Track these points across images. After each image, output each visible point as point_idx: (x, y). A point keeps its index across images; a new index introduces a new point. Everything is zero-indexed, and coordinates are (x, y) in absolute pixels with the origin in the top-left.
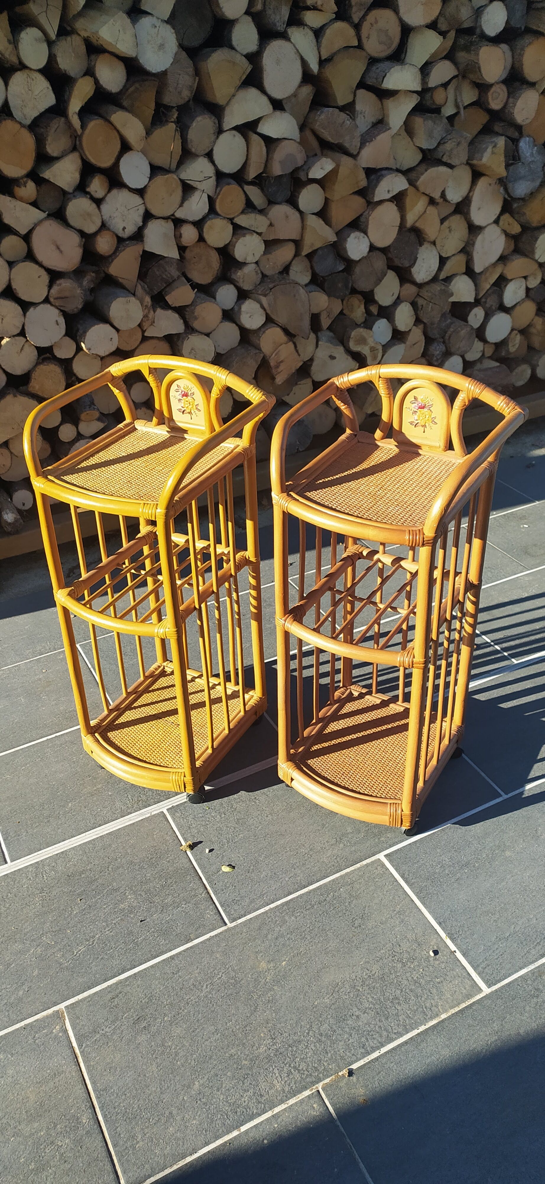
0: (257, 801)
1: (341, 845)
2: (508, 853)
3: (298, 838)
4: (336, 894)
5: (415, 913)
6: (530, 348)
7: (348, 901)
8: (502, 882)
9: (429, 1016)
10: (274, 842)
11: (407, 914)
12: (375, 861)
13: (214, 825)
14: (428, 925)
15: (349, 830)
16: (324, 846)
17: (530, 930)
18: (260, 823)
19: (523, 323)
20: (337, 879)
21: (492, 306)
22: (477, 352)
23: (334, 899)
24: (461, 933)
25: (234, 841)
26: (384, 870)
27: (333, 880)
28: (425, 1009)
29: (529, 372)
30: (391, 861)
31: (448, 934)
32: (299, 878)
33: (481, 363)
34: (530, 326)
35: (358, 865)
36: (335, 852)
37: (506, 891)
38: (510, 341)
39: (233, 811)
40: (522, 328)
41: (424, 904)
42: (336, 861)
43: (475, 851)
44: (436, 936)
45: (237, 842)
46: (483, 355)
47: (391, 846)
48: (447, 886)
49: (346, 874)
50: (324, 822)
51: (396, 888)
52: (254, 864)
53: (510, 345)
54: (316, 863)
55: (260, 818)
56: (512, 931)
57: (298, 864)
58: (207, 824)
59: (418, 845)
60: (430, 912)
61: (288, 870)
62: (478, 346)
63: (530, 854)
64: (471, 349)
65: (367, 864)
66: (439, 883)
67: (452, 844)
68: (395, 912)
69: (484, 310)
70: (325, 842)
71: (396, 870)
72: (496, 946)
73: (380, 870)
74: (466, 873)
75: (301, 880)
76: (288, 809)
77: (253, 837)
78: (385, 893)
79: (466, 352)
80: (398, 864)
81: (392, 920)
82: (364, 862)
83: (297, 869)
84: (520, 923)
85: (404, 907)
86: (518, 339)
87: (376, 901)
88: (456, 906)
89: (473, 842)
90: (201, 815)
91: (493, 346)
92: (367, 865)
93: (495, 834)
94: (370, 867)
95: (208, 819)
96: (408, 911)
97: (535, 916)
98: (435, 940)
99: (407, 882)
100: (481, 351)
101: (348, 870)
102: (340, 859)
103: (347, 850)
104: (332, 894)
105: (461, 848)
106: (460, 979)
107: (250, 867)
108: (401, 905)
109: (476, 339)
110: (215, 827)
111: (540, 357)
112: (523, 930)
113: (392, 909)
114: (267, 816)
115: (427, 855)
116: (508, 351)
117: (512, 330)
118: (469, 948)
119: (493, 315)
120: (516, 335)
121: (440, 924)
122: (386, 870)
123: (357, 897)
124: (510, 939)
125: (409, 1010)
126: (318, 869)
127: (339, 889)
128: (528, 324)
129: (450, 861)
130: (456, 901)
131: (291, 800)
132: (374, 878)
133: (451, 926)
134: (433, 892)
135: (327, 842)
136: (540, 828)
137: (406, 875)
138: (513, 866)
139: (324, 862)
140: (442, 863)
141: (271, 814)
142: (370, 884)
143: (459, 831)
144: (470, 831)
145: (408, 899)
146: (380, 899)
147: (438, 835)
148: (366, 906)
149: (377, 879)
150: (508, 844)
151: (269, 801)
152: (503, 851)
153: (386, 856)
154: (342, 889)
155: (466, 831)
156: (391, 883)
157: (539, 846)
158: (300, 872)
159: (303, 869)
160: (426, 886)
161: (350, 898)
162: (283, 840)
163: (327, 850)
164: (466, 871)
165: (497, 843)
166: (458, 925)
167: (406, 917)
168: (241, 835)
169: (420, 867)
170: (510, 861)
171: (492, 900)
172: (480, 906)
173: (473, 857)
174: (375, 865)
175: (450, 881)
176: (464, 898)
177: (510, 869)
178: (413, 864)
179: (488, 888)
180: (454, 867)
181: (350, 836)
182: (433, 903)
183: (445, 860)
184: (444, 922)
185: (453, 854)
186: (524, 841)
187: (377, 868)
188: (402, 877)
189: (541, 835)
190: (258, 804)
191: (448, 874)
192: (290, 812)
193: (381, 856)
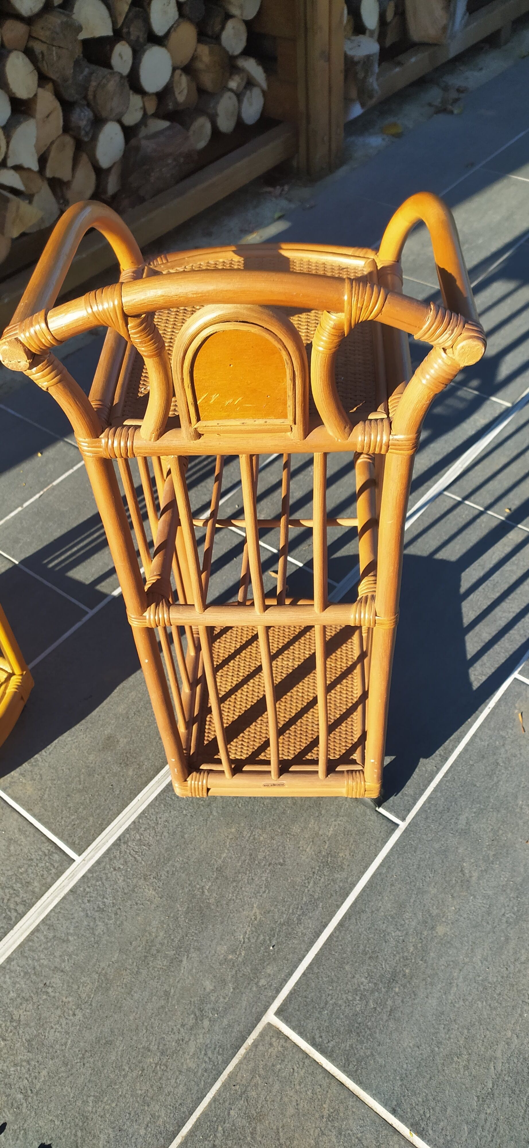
0: (50, 990)
1: (206, 1023)
2: (441, 930)
3: (135, 1038)
4: (227, 1125)
5: (353, 1107)
6: (201, 91)
7: (248, 1131)
8: (451, 988)
10: (100, 1064)
11: (342, 1114)
12: (264, 1029)
14: (377, 1121)
15: (209, 985)
16: (180, 1037)
17: (516, 1061)
18: (67, 1033)
19: (184, 57)
20: (219, 1093)
21: (138, 37)
22: (136, 110)
23: (227, 1139)
24: (428, 1115)
25: (35, 1091)
26: (282, 1042)
27: (214, 1100)
29: (208, 126)
30: (287, 1021)
31: (411, 1125)
32: (160, 1122)
33: (146, 126)
34: (194, 58)
35: (242, 1051)
36: (200, 1040)
37: (461, 1003)
38: (174, 85)
39: (15, 1028)
40: (186, 62)
41: (359, 1083)
42: (207, 1059)
43: (397, 947)
44: (396, 1138)
45: (41, 1089)
46: (145, 114)
47: (278, 991)
48: (381, 1032)
49: (230, 1077)
50: (166, 987)
51: (310, 1071)
52: (81, 1124)
53: (176, 93)
54: (177, 1077)
55: (63, 1021)
56: (494, 1076)
57: (151, 1093)
59: (316, 970)
60: (374, 1096)
61: (139, 1111)
62: (136, 100)
63: (469, 919)
64: (128, 108)
65: (255, 1041)
66: (368, 1032)
67: (362, 947)
68: (325, 1120)
69: (130, 45)
70: (179, 1026)
71: (301, 1034)
72: (483, 1116)
73: (278, 1046)
74: (397, 994)
75: (164, 1122)
76: (104, 985)
77: (63, 1069)
78: (298, 1087)
79: (122, 114)
80: (299, 1020)
81: (325, 1138)
82: (250, 1041)
83: (153, 1103)
84: (499, 1054)
85: (333, 1104)
86: (183, 82)
87: (291, 1111)
88: (405, 1066)
89: (389, 930)
91: (154, 97)
92: (255, 1045)
93: (412, 900)
94: (261, 1048)
96: (342, 1109)
97: (513, 1031)
99: (323, 1051)
100: (141, 108)
101: (230, 1068)
102: (213, 1053)
103: (216, 1028)
104: (220, 1128)
105: (377, 949)
107: (76, 1135)
108: (328, 1101)
109: (131, 92)
111: (217, 103)
112: (507, 1065)
113: (317, 1115)
114: (74, 1015)
115: (335, 985)
116: (176, 103)
117: (174, 69)
118: (449, 1138)
119: (144, 51)
120: (181, 75)
121: (394, 1112)
122: (286, 1042)
123: (260, 1117)
124: (496, 1093)
126: (185, 1089)
127: (229, 1114)
128: (189, 56)
129: (370, 982)
130: (402, 1056)
131: (103, 965)
132: (273, 1065)
133: (411, 1109)
134: (365, 1053)
135: (183, 1025)
136: (465, 864)
137: (318, 1040)
138: (455, 951)
139: (189, 1070)
140: (360, 990)
141: (78, 1007)
142: (270, 1080)
143: (364, 916)
144: (378, 910)
145: (334, 1084)
146: (294, 1104)
147: (338, 937)
148: (278, 1129)
149: (278, 1066)
150: (435, 912)
151: (69, 982)
152: (433, 928)
153: (279, 1013)
154: (232, 1112)
155: (372, 912)
156: (301, 1064)
157: (475, 897)
158: (157, 1107)
159: (162, 1098)
160: (351, 1046)
161: (250, 1124)
162: (114, 1053)
163: (187, 1043)
164: (397, 990)
165: (420, 917)
166: (420, 1100)
167: (343, 1121)
168: (44, 1073)
169: (332, 1012)
170: (448, 942)
171: (449, 1030)
172: (437, 1049)
173: (397, 958)
174: (267, 1038)
175: (382, 1019)
176: (411, 1045)
177: (453, 959)
178: (320, 1012)
179: (437, 1009)
180: (378, 990)
181: (213, 998)
182: (372, 1076)
183: (362, 983)
184: (398, 1105)
185: (370, 965)
186: (453, 896)
187: (271, 1044)
188: (314, 1045)
189: (471, 877)
190: (52, 994)
191: (375, 1008)
192: (108, 990)
193: (270, 1017)
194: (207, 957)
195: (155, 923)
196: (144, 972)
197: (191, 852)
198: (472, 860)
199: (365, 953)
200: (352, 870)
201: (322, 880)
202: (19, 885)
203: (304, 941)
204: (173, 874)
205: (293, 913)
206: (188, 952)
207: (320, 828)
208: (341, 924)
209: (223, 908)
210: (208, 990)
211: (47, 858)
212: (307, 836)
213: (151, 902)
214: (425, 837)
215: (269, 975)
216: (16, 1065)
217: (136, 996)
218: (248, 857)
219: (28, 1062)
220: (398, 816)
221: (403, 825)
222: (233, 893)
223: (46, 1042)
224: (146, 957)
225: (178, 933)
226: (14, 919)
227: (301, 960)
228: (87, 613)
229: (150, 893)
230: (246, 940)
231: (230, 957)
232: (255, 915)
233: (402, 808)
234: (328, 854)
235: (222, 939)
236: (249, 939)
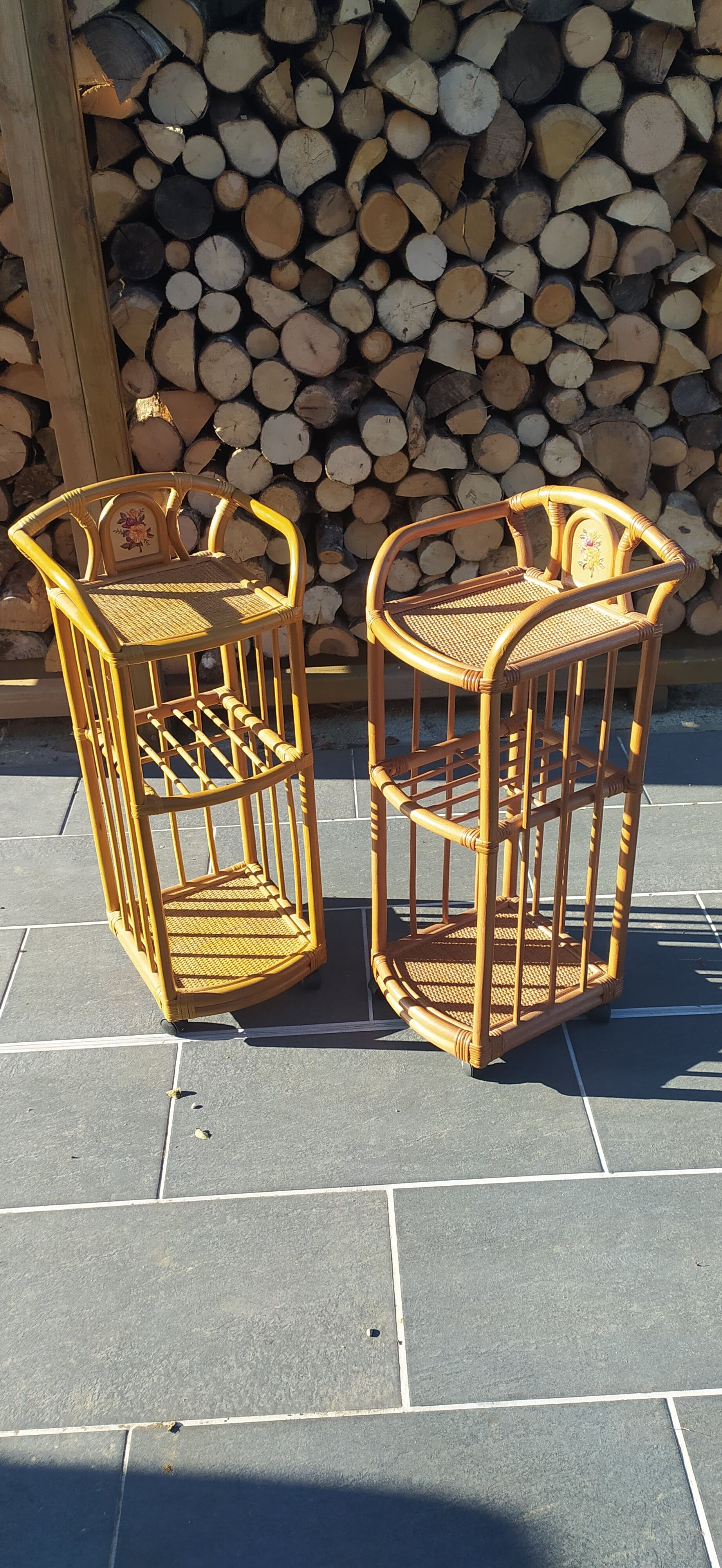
0: (288, 1069)
1: (350, 1157)
2: (558, 1249)
3: (304, 1129)
4: (305, 1213)
5: (384, 1274)
7: (312, 1226)
8: (523, 1282)
9: (313, 1406)
10: (274, 1123)
11: (373, 1271)
12: (379, 1192)
13: (221, 1079)
14: (390, 1295)
15: (372, 1142)
16: (328, 1151)
17: (518, 1357)
18: (274, 1095)
20: (318, 1195)
23: (297, 1218)
24: (423, 1323)
25: (230, 1105)
26: (382, 1206)
27: (312, 1195)
28: (314, 1396)
30: (396, 1199)
31: (407, 1317)
32: (273, 1177)
35: (354, 1189)
36: (338, 1161)
37: (521, 1295)
39: (252, 1070)
41: (402, 1267)
42: (330, 1173)
43: (514, 1229)
44: (390, 1313)
45: (234, 1107)
47: (409, 1181)
48: (448, 1258)
49: (333, 1194)
50: (348, 1121)
51: (381, 1234)
52: (235, 1140)
54: (305, 1167)
55: (278, 1088)
56: (492, 1350)
57: (283, 1160)
58: (215, 1076)
59: (445, 1193)
60: (402, 1281)
61: (268, 1162)
63: (588, 1262)
65: (367, 1191)
66: (439, 1250)
67: (490, 1208)
68: (360, 1264)
70: (333, 1145)
71: (396, 1212)
72: (458, 1359)
73: (377, 1205)
74: (483, 1251)
75: (274, 1179)
77: (254, 1109)
78: (364, 1234)
80: (404, 1205)
81: (350, 1271)
82: (364, 1188)
83: (279, 1166)
84: (511, 1343)
85: (374, 1262)
87: (347, 1240)
88: (441, 1287)
89: (520, 1217)
90: (215, 1062)
92: (365, 1193)
93: (558, 1217)
94: (366, 1197)
95: (219, 1070)
96: (376, 1269)
97: (537, 1342)
98: (385, 1318)
99: (399, 1232)
101: (338, 1190)
102: (337, 1173)
103: (353, 1165)
104: (299, 1210)
105: (499, 1218)
106: (383, 1379)
107: (227, 1143)
108: (373, 1257)
110: (221, 1081)
112: (509, 1354)
113: (358, 1257)
115: (448, 1210)
118: (422, 1346)
121: (405, 1301)
122: (384, 1208)
123: (326, 1227)
124: (482, 1358)
125: (294, 1388)
126: (302, 1175)
127: (312, 1209)
129: (473, 1229)
130: (445, 1281)
131: (327, 1081)
132: (363, 1212)
133: (417, 1310)
134: (424, 1257)
135: (336, 1147)
136: (626, 1233)
137: (404, 1224)
138: (553, 1268)
139: (315, 1169)
140: (461, 1227)
141: (293, 1089)
142: (352, 1217)
143: (512, 1195)
144: (526, 1201)
145: (387, 1253)
146: (352, 1239)
147: (481, 1190)
148: (329, 1241)
149: (365, 1215)
150: (567, 1236)
151: (301, 1073)
152: (554, 1243)
153: (396, 1191)
154: (314, 1210)
155: (521, 1198)
156: (380, 1226)
157: (608, 1256)
158: (279, 1169)
159: (286, 1168)
160: (420, 1247)
161: (317, 1224)
162: (286, 1126)
163: (329, 1156)
164: (485, 1249)
165: (552, 1229)
166: (428, 1311)
167: (370, 1274)
168: (243, 1102)
169: (429, 1220)
170: (554, 1259)
171: (493, 1299)
172: (472, 1300)
173: (507, 1235)
174: (376, 1197)
175: (456, 1253)
176: (458, 1282)
177: (546, 1270)
178: (422, 1214)
179: (499, 1282)
180: (473, 1238)
181: (367, 1150)
182: (413, 1272)
183: (466, 1225)
184: (411, 1300)
185: (483, 1221)
186: (592, 1241)
187: (374, 1202)
188: (398, 1224)
189: (621, 1243)
190: (287, 1072)
191: (459, 1244)
192: (317, 1095)
193: (389, 1189)
194: (388, 1128)
195: (377, 1087)
196: (345, 1104)
197: (441, 1070)
198: (635, 1236)
199: (488, 1212)
200: (536, 1165)
201: (508, 1154)
203: (456, 1172)
204: (417, 1073)
205: (467, 1153)
206: (380, 1116)
207: (542, 1127)
208: (491, 1185)
209: (426, 1114)
210: (370, 1143)
211: (356, 1007)
212: (527, 1123)
213: (388, 1076)
214: (615, 1193)
215: (414, 1169)
216: (234, 1086)
217: (328, 1111)
218: (474, 1102)
219: (241, 1091)
220: (609, 1166)
221: (606, 1174)
222: (442, 1112)
223: (259, 1090)
224: (354, 1098)
225: (386, 1103)
226: (306, 1021)
227: (442, 1180)
229: (393, 1070)
230: (421, 1141)
231: (402, 1140)
232: (442, 1134)
233: (619, 1165)
234: (530, 1144)
235: (407, 1128)
236: (423, 1141)
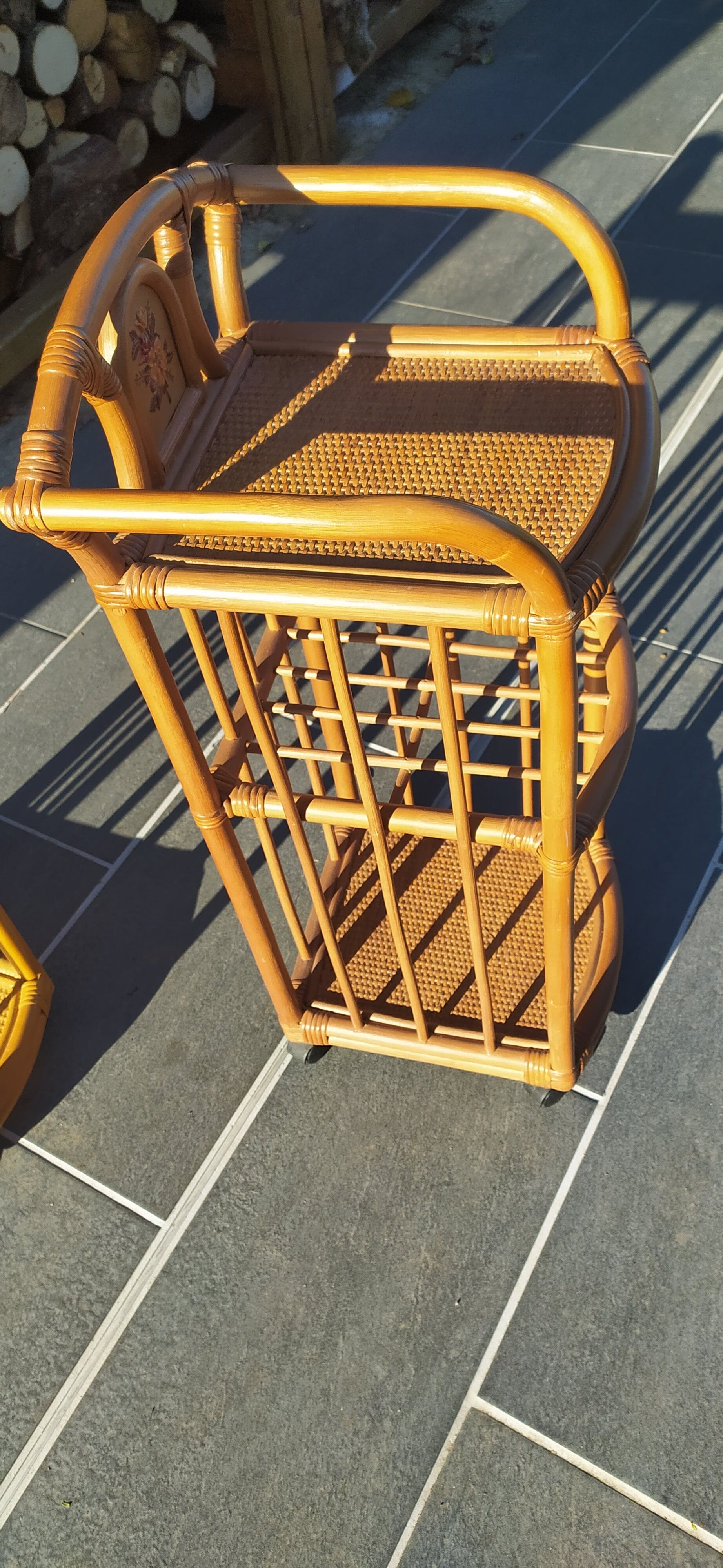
0: (162, 1416)
1: (387, 1424)
2: (682, 1238)
3: (293, 1462)
4: (443, 1560)
5: (608, 1504)
6: (124, 81)
8: (710, 1315)
10: (252, 1507)
11: (595, 1517)
12: (468, 1418)
13: (103, 1544)
14: (645, 1517)
15: (381, 1372)
16: (355, 1449)
18: (198, 1472)
19: (93, 33)
20: (423, 1517)
21: (23, 16)
22: (37, 124)
24: (712, 1497)
26: (496, 1431)
27: (419, 1528)
29: (143, 132)
30: (497, 1401)
31: (693, 1515)
33: (55, 144)
34: (107, 35)
35: (444, 1454)
36: (384, 1449)
38: (86, 79)
39: (124, 1478)
40: (96, 42)
41: (611, 1469)
42: (398, 1474)
43: (626, 1272)
44: (674, 1535)
45: (177, 1557)
46: (51, 127)
47: (477, 1362)
48: (627, 1393)
49: (434, 1492)
50: (322, 1384)
51: (541, 1465)
53: (91, 90)
54: (362, 1507)
55: (190, 1457)
57: (330, 1535)
58: (89, 1552)
59: (523, 1324)
60: (634, 1484)
62: (35, 109)
64: (25, 123)
65: (458, 1436)
66: (610, 1397)
67: (579, 1281)
68: (574, 1529)
69: (13, 30)
70: (350, 1435)
71: (519, 1416)
73: (491, 1438)
74: (639, 1337)
76: (236, 1396)
77: (202, 1523)
78: (529, 1490)
79: (18, 133)
80: (514, 1397)
81: (579, 1554)
82: (451, 1438)
83: (336, 1549)
85: (582, 1504)
86: (97, 71)
87: (526, 1524)
88: (668, 1435)
89: (611, 1251)
90: (62, 1534)
91: (61, 101)
92: (460, 1442)
93: (635, 1204)
94: (468, 1444)
95: (83, 1537)
96: (594, 1509)
98: (678, 1547)
99: (553, 1435)
100: (43, 120)
101: (432, 1480)
102: (404, 1464)
103: (403, 1429)
105: (600, 1279)
108: (573, 1502)
109: (27, 98)
110: (109, 1547)
111: (151, 95)
113: (563, 1524)
114: (203, 1445)
115: (552, 1339)
116: (91, 102)
117: (82, 56)
119: (34, 36)
120: (92, 63)
121: (665, 1501)
122: (501, 1430)
123: (486, 1541)
126: (375, 1520)
127: (443, 1544)
128: (101, 32)
129: (599, 1327)
130: (662, 1422)
131: (228, 1368)
132: (490, 1466)
133: (688, 1492)
134: (610, 1426)
135: (356, 1433)
136: (697, 1141)
137: (545, 1420)
138: (706, 1264)
139: (376, 1493)
140: (588, 1341)
141: (206, 1432)
142: (490, 1487)
143: (574, 1237)
144: (591, 1225)
145: (577, 1476)
146: (529, 1514)
147: (544, 1272)
148: (513, 1553)
149: (498, 1466)
150: (669, 1214)
151: (185, 1401)
152: (671, 1237)
153: (484, 1392)
154: (447, 1541)
155: (585, 1229)
156: (527, 1457)
157: (719, 1185)
158: (343, 1553)
159: (347, 1539)
160: (591, 1420)
161: (474, 1552)
162: (269, 1489)
163: (366, 1455)
164: (638, 1331)
165: (650, 1224)
166: (697, 1477)
167: (599, 1525)
168: (177, 1533)
169: (556, 1379)
170: (696, 1254)
171: (718, 1375)
172: (706, 1404)
173: (630, 1288)
174: (475, 1430)
175: (625, 1376)
176: (671, 1404)
177: (706, 1276)
178: (540, 1382)
179: (696, 1349)
180: (613, 1337)
181: (390, 1388)
182: (627, 1457)
183: (589, 1331)
184: (670, 1490)
185: (595, 1304)
186: (690, 1189)
187: (481, 1438)
188: (540, 1427)
189: (708, 1157)
190: (166, 1421)
191: (613, 1362)
192: (242, 1401)
193: (473, 1400)
194: (370, 1332)
195: (289, 1296)
196: (288, 1368)
197: (319, 1188)
198: (706, 1134)
199: (585, 1288)
200: (545, 1176)
201: (508, 1196)
202: (88, 1276)
203: (499, 1286)
204: (301, 1223)
205: (477, 1250)
206: (343, 1329)
207: (491, 1124)
208: (545, 1254)
209: (379, 1260)
210: (380, 1378)
211: (120, 1231)
212: (475, 1138)
213: (279, 1269)
214: (635, 1112)
215: (461, 1342)
216: (135, 1530)
217: (284, 1404)
218: (400, 1182)
219: (152, 1523)
220: (594, 1090)
221: (603, 1101)
222: (389, 1235)
223: (171, 1490)
224: (286, 1346)
225: (325, 1305)
226: (91, 1325)
227: (499, 1314)
228: (107, 869)
229: (274, 1255)
230: (420, 1299)
231: (403, 1326)
232: (425, 1262)
233: (598, 1077)
234: (509, 1159)
235: (387, 1304)
236: (423, 1296)
